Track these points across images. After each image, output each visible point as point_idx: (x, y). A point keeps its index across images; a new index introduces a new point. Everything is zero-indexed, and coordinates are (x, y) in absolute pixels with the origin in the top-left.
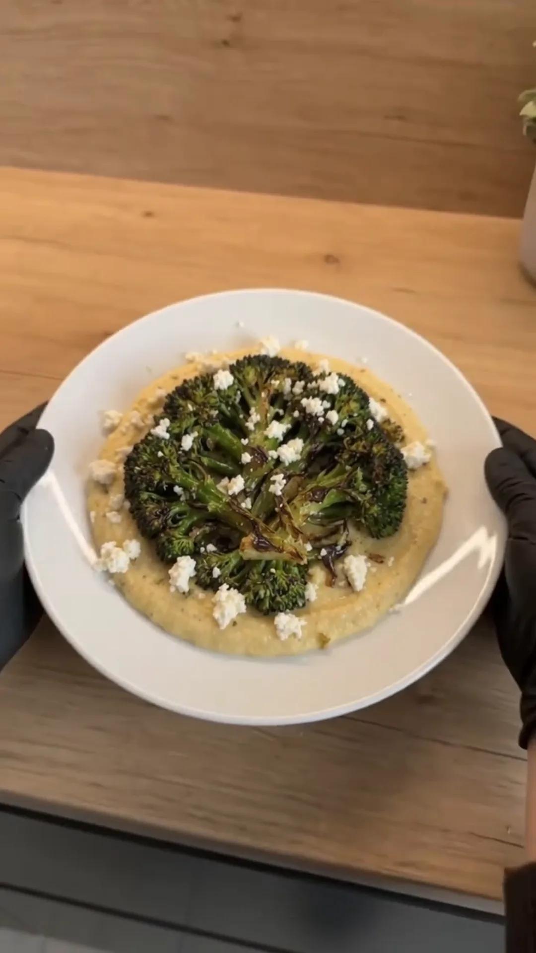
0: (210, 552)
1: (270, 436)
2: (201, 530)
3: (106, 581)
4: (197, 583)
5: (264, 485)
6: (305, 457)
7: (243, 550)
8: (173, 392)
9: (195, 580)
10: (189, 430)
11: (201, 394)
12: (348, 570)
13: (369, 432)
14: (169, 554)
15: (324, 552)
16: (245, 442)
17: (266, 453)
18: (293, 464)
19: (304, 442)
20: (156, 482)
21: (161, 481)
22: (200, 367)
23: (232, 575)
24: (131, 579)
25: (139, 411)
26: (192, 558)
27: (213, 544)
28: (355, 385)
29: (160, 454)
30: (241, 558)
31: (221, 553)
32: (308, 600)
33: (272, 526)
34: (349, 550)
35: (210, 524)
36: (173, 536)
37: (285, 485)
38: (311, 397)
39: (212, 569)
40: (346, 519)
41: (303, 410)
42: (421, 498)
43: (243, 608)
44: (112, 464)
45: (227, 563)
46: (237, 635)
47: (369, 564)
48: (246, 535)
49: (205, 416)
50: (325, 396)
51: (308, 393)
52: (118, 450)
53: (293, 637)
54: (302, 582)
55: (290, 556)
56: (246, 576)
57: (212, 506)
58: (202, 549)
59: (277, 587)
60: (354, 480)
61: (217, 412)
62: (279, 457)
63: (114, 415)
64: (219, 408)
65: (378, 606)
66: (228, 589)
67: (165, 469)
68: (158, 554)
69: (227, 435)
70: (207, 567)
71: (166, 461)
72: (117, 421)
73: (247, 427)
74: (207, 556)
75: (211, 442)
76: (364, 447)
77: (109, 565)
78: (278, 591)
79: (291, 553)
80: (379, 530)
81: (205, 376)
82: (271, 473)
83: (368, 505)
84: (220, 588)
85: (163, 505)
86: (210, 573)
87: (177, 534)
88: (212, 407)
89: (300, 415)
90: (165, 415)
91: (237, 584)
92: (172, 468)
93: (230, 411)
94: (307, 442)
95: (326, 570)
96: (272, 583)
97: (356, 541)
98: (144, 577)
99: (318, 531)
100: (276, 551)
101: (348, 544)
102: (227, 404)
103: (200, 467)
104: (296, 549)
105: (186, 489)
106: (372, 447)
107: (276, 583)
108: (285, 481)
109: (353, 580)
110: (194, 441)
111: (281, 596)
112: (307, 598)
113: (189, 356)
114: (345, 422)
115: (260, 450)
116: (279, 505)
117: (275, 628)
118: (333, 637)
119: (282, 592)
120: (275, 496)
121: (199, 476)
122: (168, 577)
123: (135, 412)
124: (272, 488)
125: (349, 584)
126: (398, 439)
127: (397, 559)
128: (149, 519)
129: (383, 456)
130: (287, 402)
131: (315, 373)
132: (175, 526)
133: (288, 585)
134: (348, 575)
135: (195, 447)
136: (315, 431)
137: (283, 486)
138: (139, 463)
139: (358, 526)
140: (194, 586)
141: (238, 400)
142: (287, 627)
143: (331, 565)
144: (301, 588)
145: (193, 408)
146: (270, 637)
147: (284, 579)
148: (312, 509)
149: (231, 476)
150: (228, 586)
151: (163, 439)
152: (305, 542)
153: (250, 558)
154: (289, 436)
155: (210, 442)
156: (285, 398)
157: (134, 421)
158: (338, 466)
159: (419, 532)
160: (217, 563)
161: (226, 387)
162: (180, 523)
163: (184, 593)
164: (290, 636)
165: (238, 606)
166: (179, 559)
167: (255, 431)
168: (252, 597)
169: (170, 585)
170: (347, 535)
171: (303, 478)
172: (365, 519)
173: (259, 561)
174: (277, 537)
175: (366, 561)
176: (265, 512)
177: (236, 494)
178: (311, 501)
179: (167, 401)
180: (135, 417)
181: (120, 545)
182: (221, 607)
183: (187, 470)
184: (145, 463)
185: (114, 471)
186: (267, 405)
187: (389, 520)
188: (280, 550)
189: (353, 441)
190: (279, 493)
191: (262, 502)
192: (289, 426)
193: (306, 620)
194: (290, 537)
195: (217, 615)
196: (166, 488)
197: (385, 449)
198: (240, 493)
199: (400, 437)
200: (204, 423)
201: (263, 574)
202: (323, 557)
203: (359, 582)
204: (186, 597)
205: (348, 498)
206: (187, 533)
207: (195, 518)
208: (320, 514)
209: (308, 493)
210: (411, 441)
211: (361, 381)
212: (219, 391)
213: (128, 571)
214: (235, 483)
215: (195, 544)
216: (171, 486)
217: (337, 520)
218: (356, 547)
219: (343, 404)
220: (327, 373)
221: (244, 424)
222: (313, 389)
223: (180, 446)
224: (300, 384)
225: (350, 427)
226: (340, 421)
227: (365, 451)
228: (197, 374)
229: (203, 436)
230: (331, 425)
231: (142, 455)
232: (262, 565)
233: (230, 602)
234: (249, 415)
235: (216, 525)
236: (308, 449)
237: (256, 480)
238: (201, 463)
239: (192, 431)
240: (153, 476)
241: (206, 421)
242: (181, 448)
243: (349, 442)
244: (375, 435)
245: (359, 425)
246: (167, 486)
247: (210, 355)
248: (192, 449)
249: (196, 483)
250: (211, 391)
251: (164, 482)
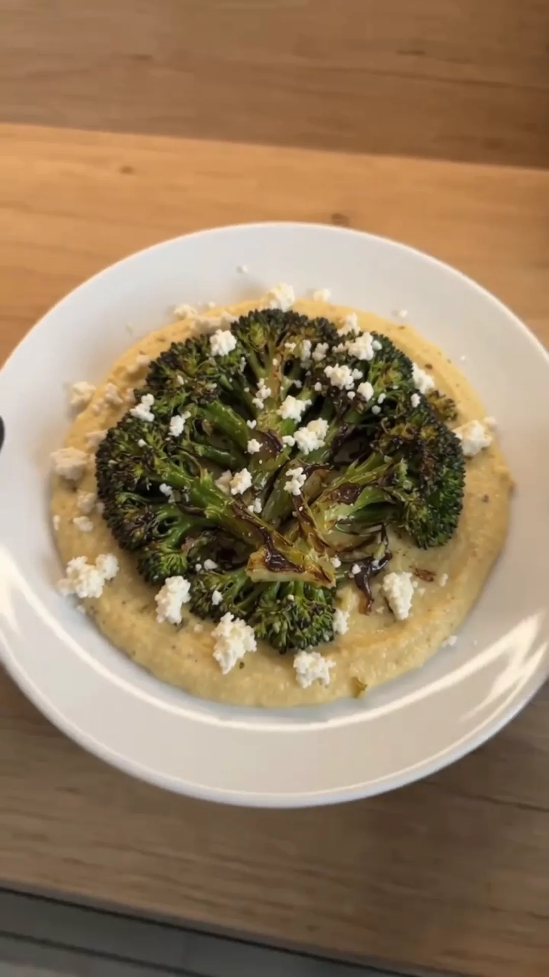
0: (209, 570)
1: (285, 417)
2: (197, 541)
3: (75, 606)
4: (192, 611)
5: (278, 481)
6: (329, 444)
7: (251, 570)
8: (158, 359)
9: (190, 607)
10: (179, 410)
11: (195, 361)
12: (390, 591)
13: (414, 409)
14: (155, 574)
15: (357, 569)
16: (252, 424)
17: (279, 439)
18: (313, 453)
19: (329, 424)
20: (136, 480)
21: (143, 478)
22: (192, 325)
23: (237, 600)
24: (107, 606)
25: (115, 383)
26: (185, 578)
27: (212, 560)
28: (393, 348)
29: (142, 442)
30: (249, 579)
31: (224, 572)
32: (337, 632)
33: (287, 538)
34: (389, 565)
35: (208, 533)
36: (161, 551)
37: (305, 481)
38: (337, 365)
39: (211, 593)
40: (385, 524)
41: (326, 381)
42: (481, 495)
43: (253, 645)
44: (82, 454)
45: (231, 585)
46: (245, 682)
47: (416, 584)
48: (256, 550)
49: (200, 391)
50: (354, 362)
51: (332, 358)
52: (89, 434)
53: (318, 683)
54: (329, 610)
55: (313, 576)
56: (256, 603)
57: (211, 511)
58: (198, 567)
59: (296, 618)
60: (395, 475)
61: (215, 385)
62: (296, 444)
63: (84, 387)
64: (217, 380)
65: (428, 640)
66: (233, 620)
67: (149, 463)
68: (141, 573)
69: (229, 415)
70: (204, 591)
71: (149, 451)
72: (87, 396)
73: (255, 405)
74: (205, 575)
75: (208, 424)
76: (409, 431)
77: (77, 588)
78: (299, 623)
79: (316, 574)
80: (428, 540)
81: (199, 338)
82: (286, 466)
83: (414, 508)
84: (222, 619)
85: (146, 508)
86: (209, 599)
87: (165, 546)
88: (211, 379)
89: (323, 389)
90: (148, 388)
91: (244, 613)
92: (157, 462)
93: (231, 384)
94: (333, 422)
95: (361, 592)
96: (290, 612)
97: (398, 553)
98: (124, 603)
99: (347, 540)
100: (295, 571)
101: (388, 557)
102: (228, 374)
103: (192, 457)
104: (321, 568)
105: (177, 487)
106: (419, 430)
107: (295, 613)
108: (304, 477)
109: (396, 606)
110: (185, 424)
111: (302, 629)
112: (335, 627)
113: (179, 310)
114: (382, 397)
115: (271, 435)
116: (298, 509)
117: (293, 675)
118: (371, 682)
119: (304, 625)
120: (291, 495)
121: (192, 470)
122: (155, 604)
123: (110, 384)
124: (288, 486)
125: (390, 610)
126: (449, 416)
127: (452, 577)
128: (129, 528)
129: (433, 444)
130: (304, 371)
131: (341, 332)
132: (162, 535)
133: (312, 615)
134: (390, 598)
135: (188, 432)
136: (344, 409)
137: (303, 483)
138: (114, 455)
139: (401, 534)
140: (188, 615)
141: (242, 369)
142: (311, 670)
143: (367, 586)
144: (328, 618)
145: (184, 379)
146: (288, 684)
147: (305, 608)
148: (342, 512)
149: (235, 469)
150: (232, 617)
151: (146, 421)
152: (331, 556)
153: (261, 580)
154: (308, 416)
155: (206, 424)
156: (303, 365)
157: (108, 396)
158: (373, 456)
159: (479, 541)
160: (218, 584)
161: (227, 353)
162: (170, 532)
163: (175, 624)
164: (313, 682)
165: (245, 642)
166: (168, 580)
167: (264, 409)
168: (264, 632)
169: (156, 614)
170: (386, 546)
171: (328, 471)
172: (411, 525)
173: (271, 584)
174: (294, 552)
175: (412, 580)
176: (279, 517)
177: (242, 493)
178: (339, 502)
179: (150, 371)
180: (111, 391)
181: (91, 562)
182: (224, 644)
183: (177, 463)
184: (122, 455)
185: (85, 462)
186: (280, 375)
187: (442, 526)
188: (299, 569)
189: (393, 423)
190: (298, 492)
191: (276, 503)
192: (309, 402)
193: (333, 660)
194: (313, 550)
195: (218, 656)
196: (150, 487)
197: (436, 434)
198: (246, 492)
199: (452, 414)
200: (199, 400)
201: (278, 601)
202: (356, 575)
203: (403, 608)
204: (178, 631)
205: (387, 498)
206: (178, 546)
207: (189, 525)
208: (352, 517)
209: (335, 492)
210: (466, 421)
211: (400, 341)
212: (217, 357)
213: (101, 597)
214: (240, 480)
215: (189, 559)
216: (156, 486)
217: (374, 525)
218: (398, 561)
219: (379, 373)
220: (357, 332)
221: (251, 400)
222: (339, 354)
223: (169, 431)
224: (323, 347)
225: (390, 404)
226: (376, 395)
227: (410, 437)
228: (188, 335)
229: (198, 416)
230: (364, 402)
231: (120, 444)
232: (276, 589)
233: (236, 637)
234: (257, 389)
235: (214, 535)
236: (334, 431)
237: (267, 474)
238: (195, 453)
239: (184, 410)
240: (132, 472)
241: (202, 397)
242: (170, 434)
243: (388, 424)
244: (422, 414)
245: (401, 401)
246: (150, 484)
247: (206, 308)
248: (183, 434)
249: (189, 480)
250: (207, 358)
251: (147, 480)
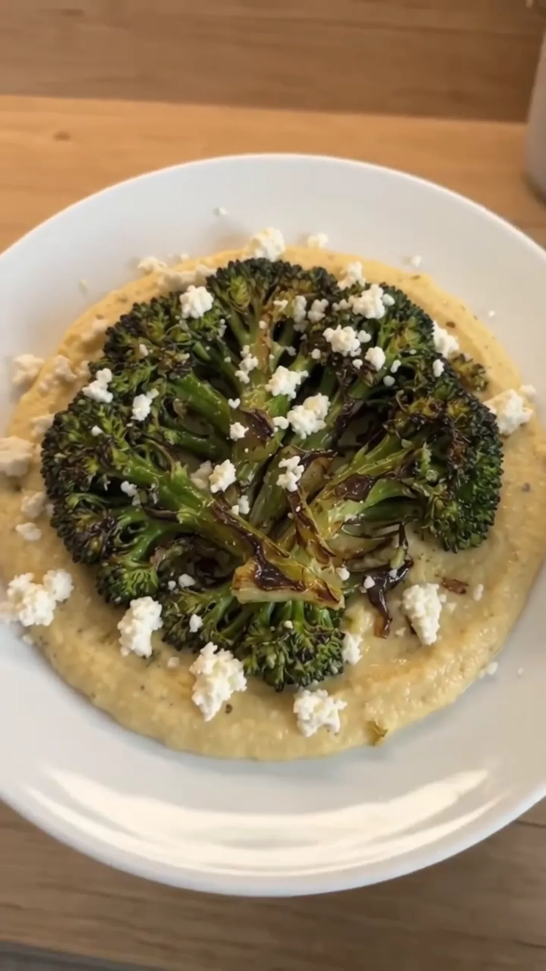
0: (185, 588)
1: (275, 394)
2: (169, 552)
3: (20, 637)
4: (164, 640)
5: (269, 474)
6: (332, 425)
7: (237, 589)
8: (118, 325)
9: (162, 635)
10: (143, 387)
11: (162, 326)
12: (413, 610)
13: (437, 379)
14: (117, 597)
15: (370, 582)
16: (234, 404)
17: (268, 421)
18: (313, 437)
19: (330, 400)
20: (90, 479)
21: (99, 475)
22: (161, 281)
23: (221, 625)
24: (59, 637)
25: (66, 355)
26: (155, 600)
27: (189, 574)
28: (409, 302)
29: (96, 430)
30: (235, 599)
31: (203, 589)
32: (347, 662)
33: (281, 547)
34: (411, 574)
35: (183, 541)
36: (124, 566)
37: (303, 474)
38: (339, 327)
39: (188, 617)
40: (403, 524)
41: (326, 346)
42: (521, 484)
43: (242, 683)
44: (26, 444)
45: (212, 606)
46: (235, 731)
47: (444, 598)
48: (243, 564)
49: (168, 362)
50: (361, 322)
51: (333, 319)
52: (35, 419)
53: (325, 730)
54: (336, 635)
55: (316, 596)
56: (244, 629)
57: (184, 514)
58: (172, 584)
59: (296, 649)
60: (416, 464)
61: (187, 356)
62: (290, 426)
63: (28, 360)
64: (190, 349)
65: (462, 670)
66: (216, 652)
67: (106, 456)
68: (100, 592)
69: (206, 393)
70: (179, 615)
71: (106, 441)
72: (33, 372)
73: (238, 378)
74: (180, 595)
75: (181, 405)
76: (432, 407)
77: (21, 615)
78: (299, 655)
79: (319, 592)
80: (458, 542)
81: (167, 296)
82: (279, 454)
83: (440, 503)
84: (202, 650)
85: (104, 513)
86: (186, 625)
87: (130, 560)
88: (181, 348)
89: (322, 357)
90: (106, 361)
91: (230, 642)
92: (116, 454)
93: (208, 352)
94: (336, 399)
95: (375, 611)
96: (288, 643)
97: (420, 559)
98: (80, 631)
99: (358, 545)
100: (293, 589)
101: (409, 564)
102: (204, 341)
103: (161, 447)
104: (325, 585)
105: (143, 485)
106: (445, 406)
107: (294, 643)
108: (302, 468)
109: (420, 628)
110: (152, 405)
111: (303, 663)
112: (345, 657)
113: (144, 264)
114: (396, 365)
115: (259, 415)
116: (295, 509)
117: (294, 720)
118: (392, 725)
119: (306, 657)
120: (286, 491)
121: (161, 463)
122: (117, 633)
123: (61, 357)
124: (282, 480)
125: (413, 631)
126: (479, 386)
127: (488, 588)
128: (82, 539)
129: (464, 422)
130: (299, 334)
131: (342, 285)
132: (126, 545)
133: (315, 645)
134: (412, 617)
135: (155, 414)
136: (349, 381)
137: (300, 476)
138: (61, 446)
139: (423, 536)
140: (160, 645)
141: (221, 332)
142: (315, 716)
143: (383, 603)
144: (335, 646)
145: (148, 349)
146: (287, 731)
147: (306, 635)
148: (350, 511)
149: (217, 460)
150: (216, 647)
151: (102, 403)
152: (337, 566)
153: (251, 601)
154: (304, 391)
155: (178, 404)
156: (297, 328)
157: (59, 371)
158: (388, 438)
159: (522, 542)
160: (197, 605)
161: (202, 315)
162: (136, 540)
163: (144, 657)
164: (319, 729)
165: (231, 680)
166: (133, 603)
167: (249, 384)
168: (255, 666)
169: (119, 646)
170: (406, 551)
171: (330, 459)
172: (436, 525)
173: (264, 604)
174: (292, 564)
175: (439, 592)
176: (271, 519)
177: (224, 490)
178: (346, 499)
179: (108, 339)
180: (61, 365)
181: (37, 581)
182: (206, 685)
183: (143, 454)
184: (73, 447)
185: (29, 455)
186: (269, 341)
187: (475, 525)
188: (297, 586)
189: (410, 398)
190: (294, 487)
191: (266, 499)
192: (306, 374)
193: (343, 700)
194: (314, 561)
195: (198, 699)
196: (108, 486)
197: (466, 409)
198: (229, 488)
199: (482, 383)
200: (168, 374)
201: (273, 628)
202: (369, 590)
203: (430, 631)
204: (148, 666)
205: (406, 492)
206: (146, 558)
207: (159, 532)
208: (362, 515)
209: (340, 486)
210: (500, 391)
211: (416, 293)
212: (190, 320)
213: (51, 625)
214: (221, 475)
215: (160, 574)
216: (116, 482)
217: (390, 525)
218: (421, 570)
219: (392, 335)
220: (363, 284)
221: (233, 373)
222: (341, 312)
223: (131, 414)
224: (320, 305)
225: (406, 373)
226: (388, 363)
227: (434, 415)
228: (155, 293)
229: (167, 394)
230: (374, 372)
231: (68, 432)
232: (269, 610)
233: (220, 674)
234: (241, 358)
235: (191, 543)
236: (338, 409)
237: (256, 464)
238: (164, 441)
239: (149, 389)
240: (85, 469)
241: (171, 371)
242: (133, 418)
243: (405, 398)
244: (447, 385)
245: (420, 369)
246: (109, 482)
247: (178, 260)
248: (150, 416)
249: (157, 476)
250: (178, 322)
251: (105, 477)
